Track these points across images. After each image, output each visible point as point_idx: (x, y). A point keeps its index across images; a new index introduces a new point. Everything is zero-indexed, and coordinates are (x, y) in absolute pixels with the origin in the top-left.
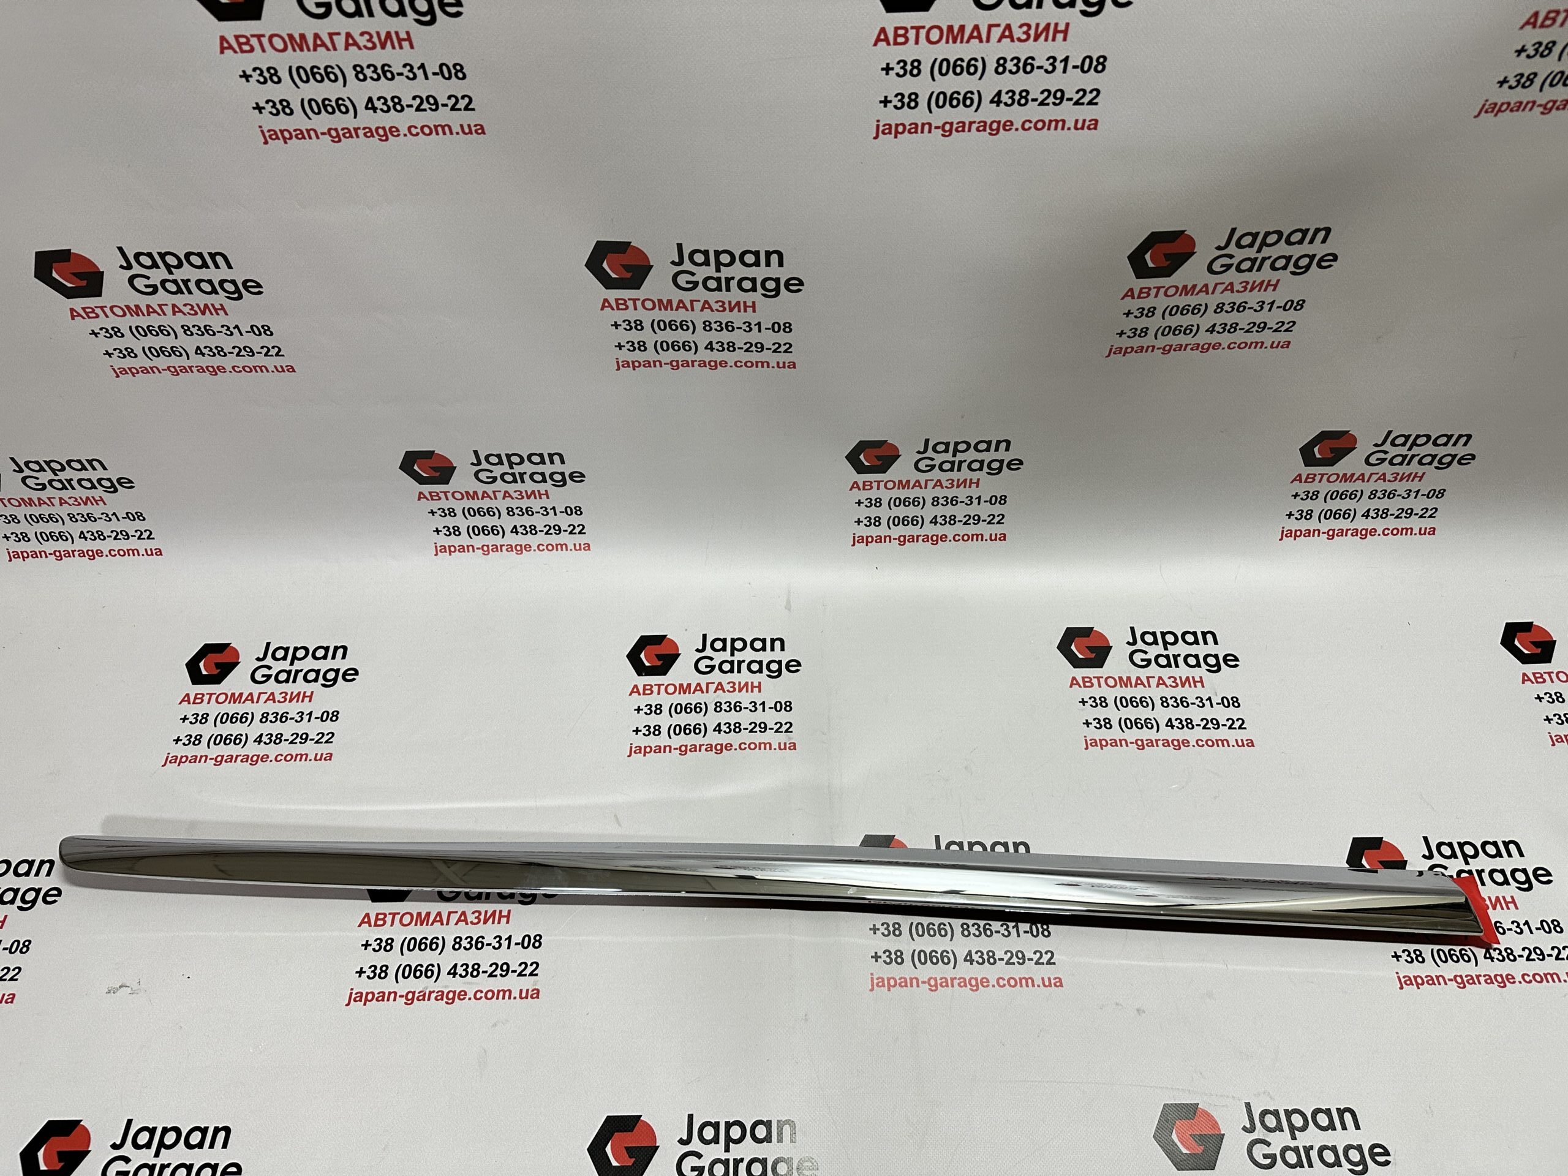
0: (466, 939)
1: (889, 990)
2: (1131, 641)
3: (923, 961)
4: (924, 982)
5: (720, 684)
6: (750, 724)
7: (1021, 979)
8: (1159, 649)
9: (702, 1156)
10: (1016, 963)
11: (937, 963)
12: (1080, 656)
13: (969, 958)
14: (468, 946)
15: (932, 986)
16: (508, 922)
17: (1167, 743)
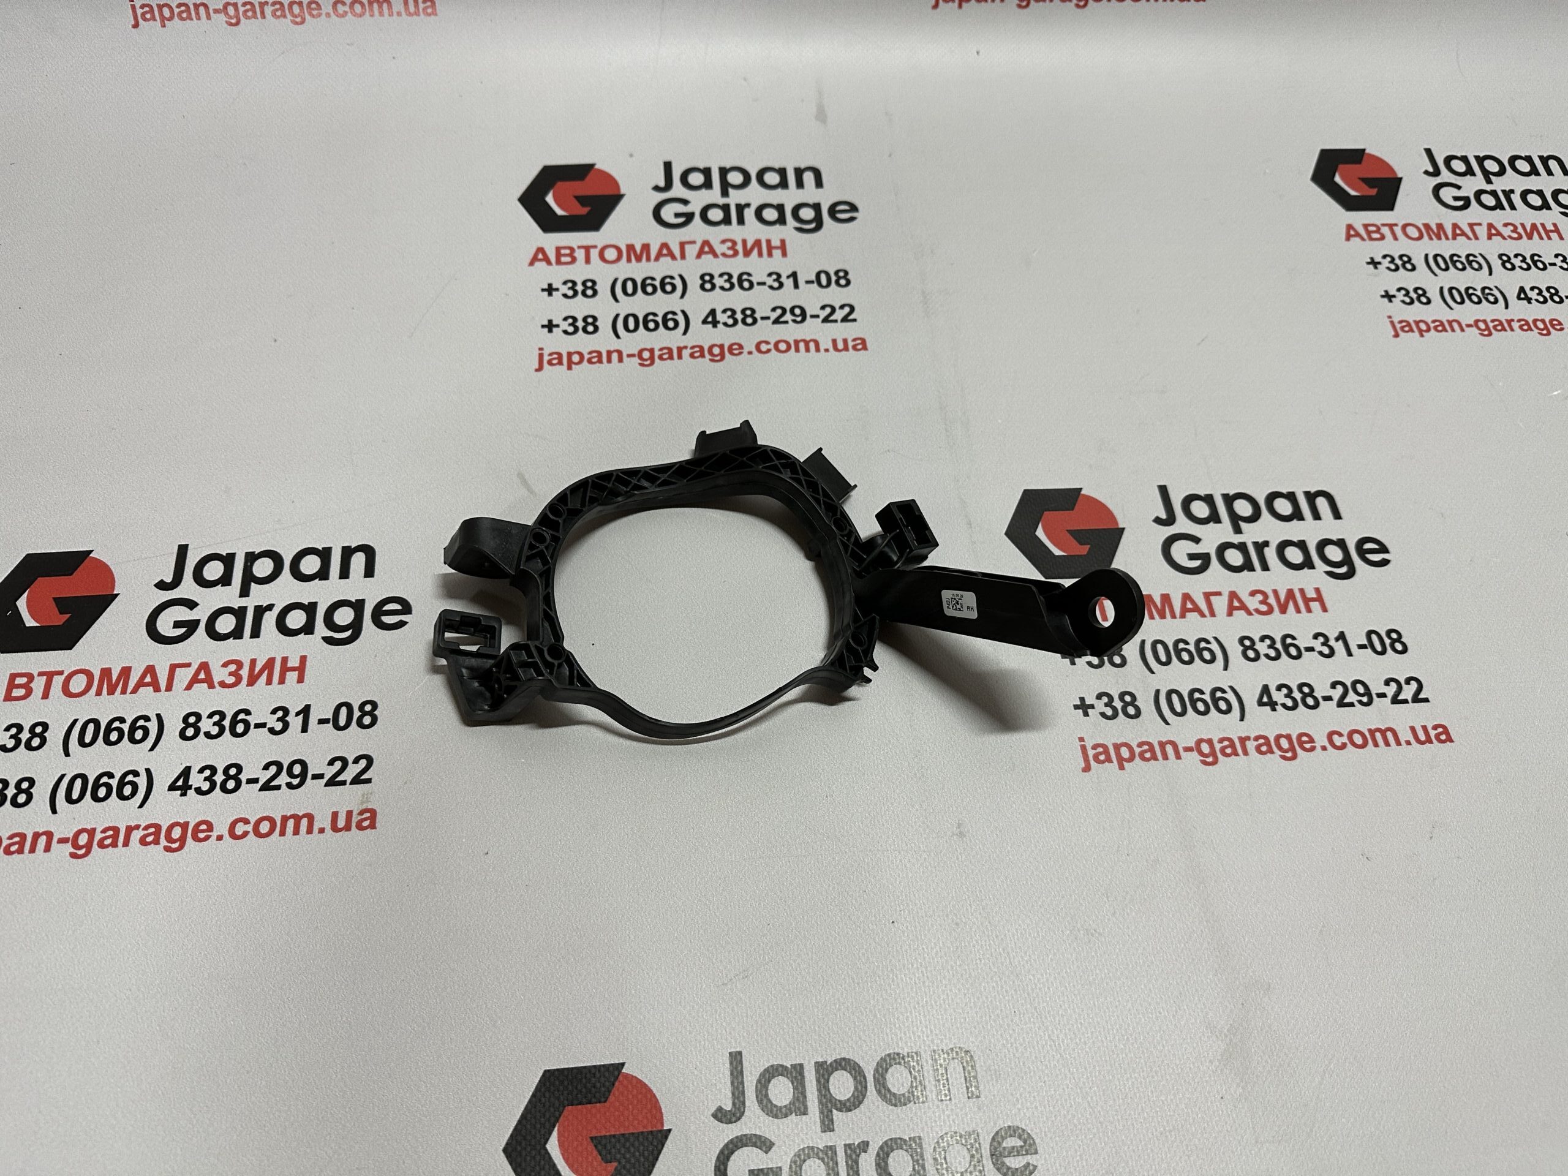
0: (210, 716)
1: (1122, 767)
2: (1431, 170)
3: (1178, 709)
4: (1188, 749)
5: (706, 243)
6: (774, 310)
7: (1372, 732)
8: (1477, 182)
9: (772, 1144)
10: (1356, 703)
11: (1207, 712)
12: (1353, 193)
13: (1266, 699)
14: (215, 730)
15: (1207, 756)
16: (301, 680)
17: (1526, 326)
